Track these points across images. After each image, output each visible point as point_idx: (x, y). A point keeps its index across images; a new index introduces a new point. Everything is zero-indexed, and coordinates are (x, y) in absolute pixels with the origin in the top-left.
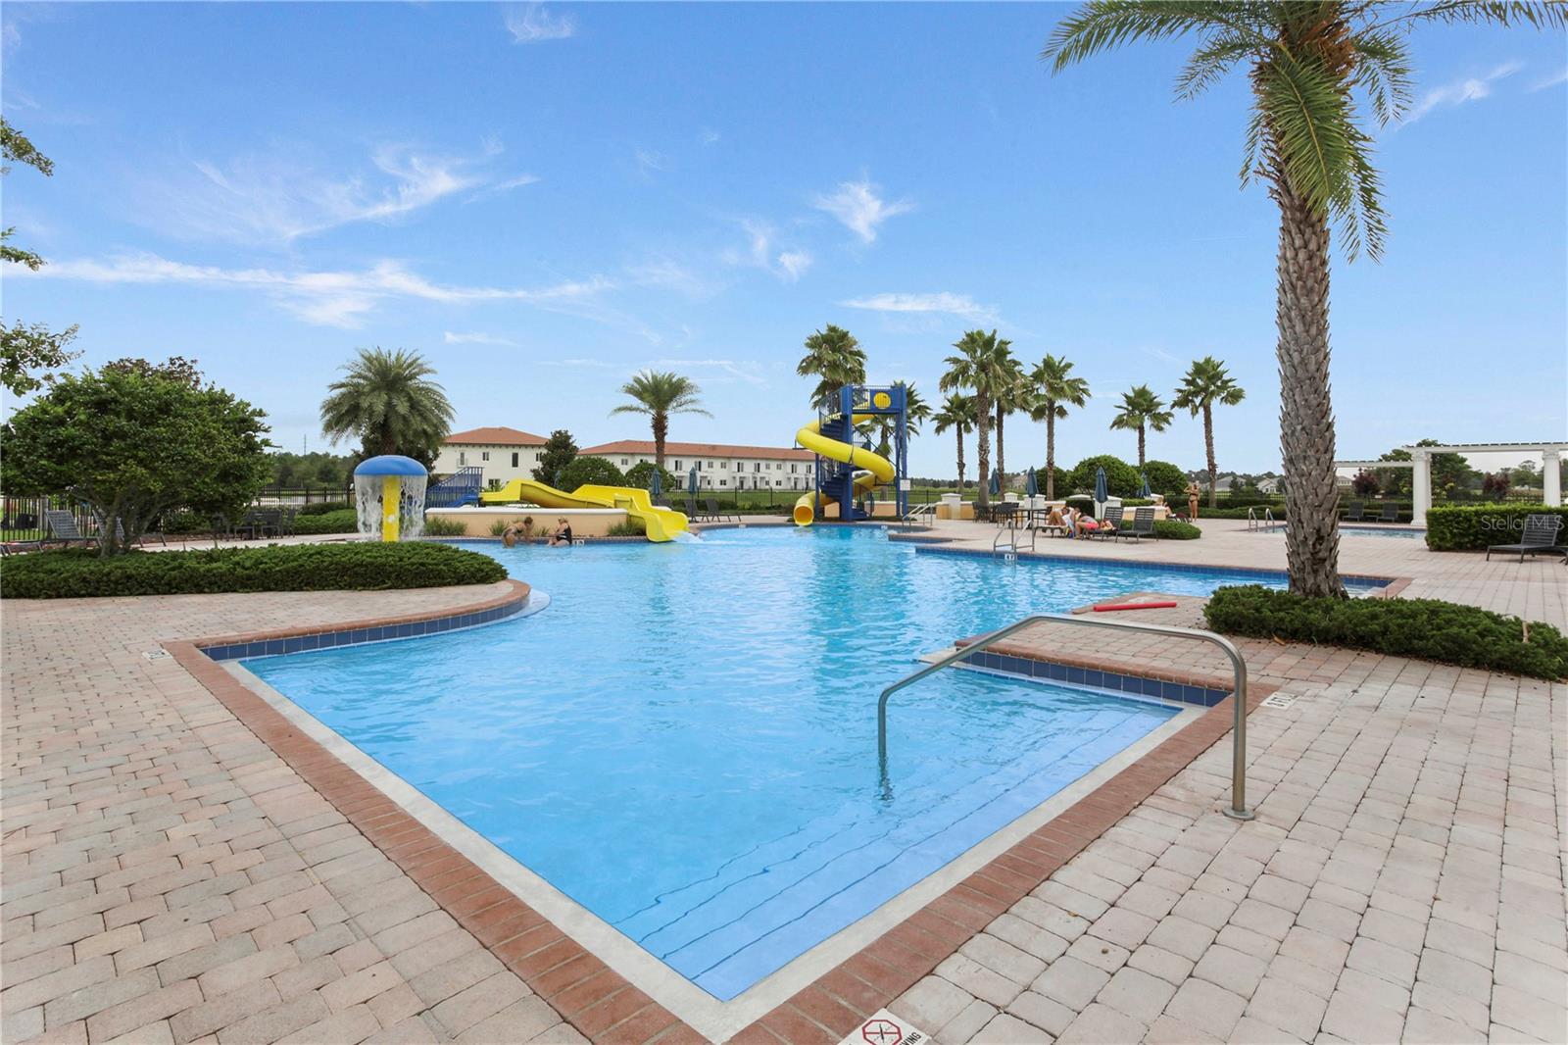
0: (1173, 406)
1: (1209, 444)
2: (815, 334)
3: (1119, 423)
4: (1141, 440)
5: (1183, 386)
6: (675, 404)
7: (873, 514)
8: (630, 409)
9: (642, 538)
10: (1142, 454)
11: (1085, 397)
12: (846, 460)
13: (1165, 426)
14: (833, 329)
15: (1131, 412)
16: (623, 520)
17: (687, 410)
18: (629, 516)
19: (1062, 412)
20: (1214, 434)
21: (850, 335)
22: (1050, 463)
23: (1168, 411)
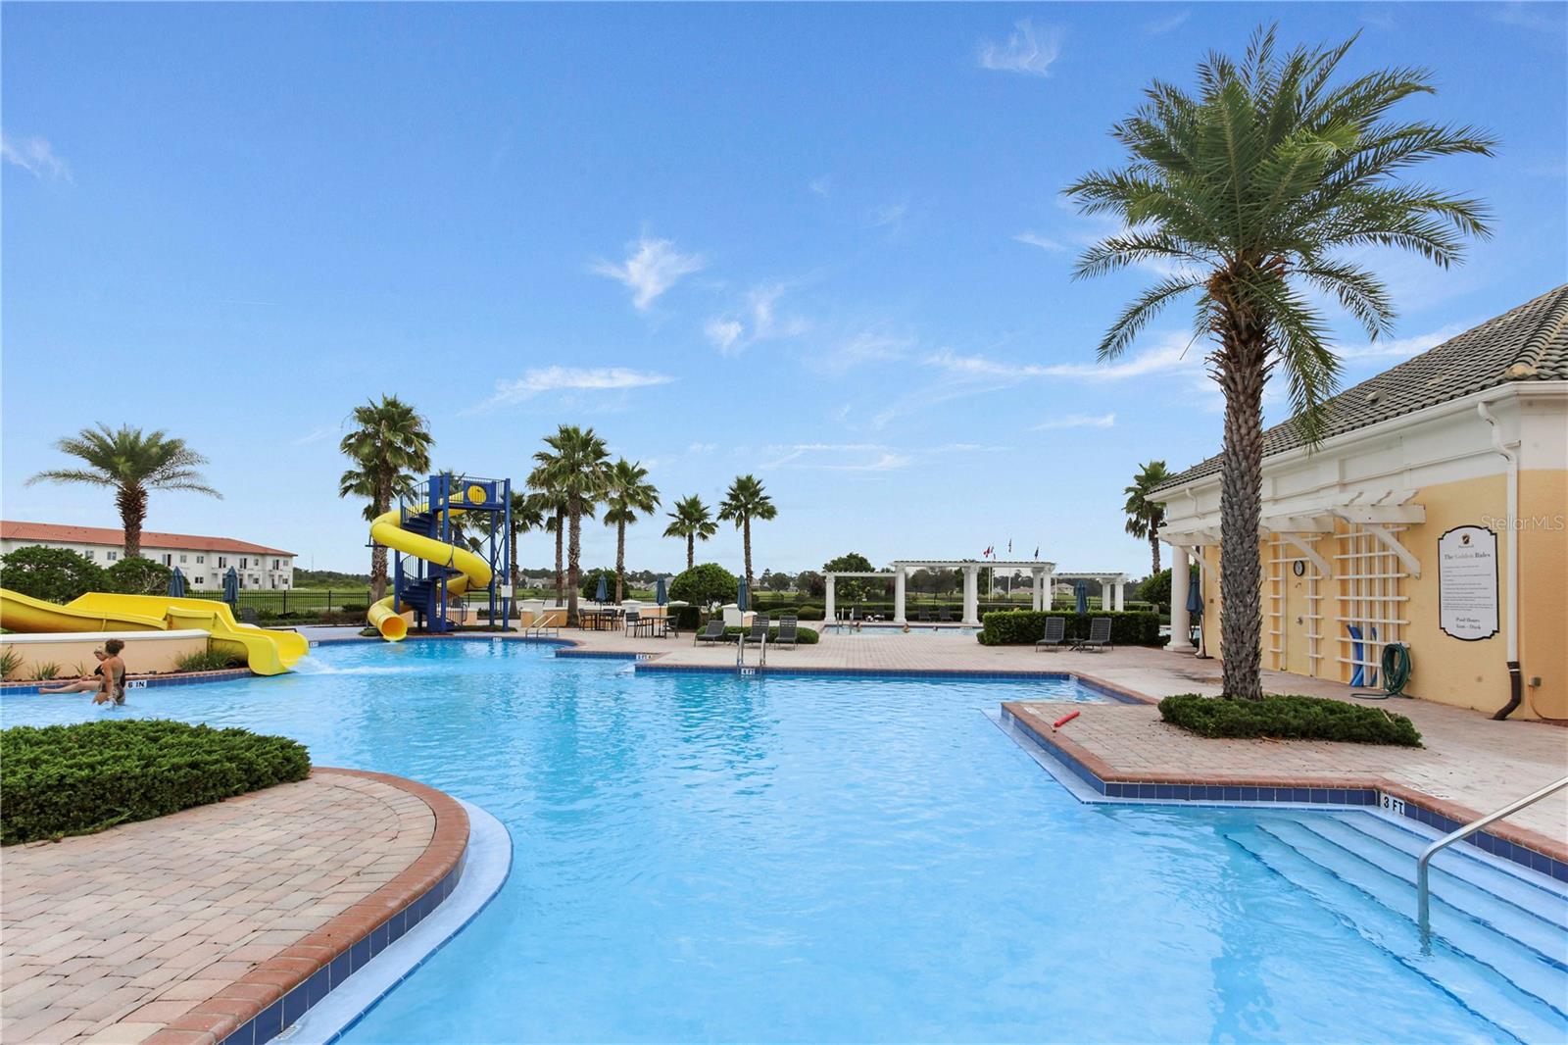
0: (719, 518)
1: (748, 553)
2: (367, 405)
3: (671, 531)
4: (691, 548)
5: (727, 499)
6: (159, 477)
7: (465, 624)
8: (79, 476)
9: (243, 670)
10: (691, 561)
11: (655, 504)
12: (443, 562)
13: (710, 536)
14: (394, 404)
15: (682, 522)
16: (202, 646)
17: (179, 486)
18: (211, 640)
19: (631, 518)
20: (751, 544)
21: (414, 413)
22: (620, 568)
23: (714, 521)
